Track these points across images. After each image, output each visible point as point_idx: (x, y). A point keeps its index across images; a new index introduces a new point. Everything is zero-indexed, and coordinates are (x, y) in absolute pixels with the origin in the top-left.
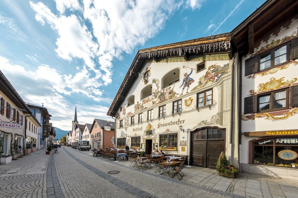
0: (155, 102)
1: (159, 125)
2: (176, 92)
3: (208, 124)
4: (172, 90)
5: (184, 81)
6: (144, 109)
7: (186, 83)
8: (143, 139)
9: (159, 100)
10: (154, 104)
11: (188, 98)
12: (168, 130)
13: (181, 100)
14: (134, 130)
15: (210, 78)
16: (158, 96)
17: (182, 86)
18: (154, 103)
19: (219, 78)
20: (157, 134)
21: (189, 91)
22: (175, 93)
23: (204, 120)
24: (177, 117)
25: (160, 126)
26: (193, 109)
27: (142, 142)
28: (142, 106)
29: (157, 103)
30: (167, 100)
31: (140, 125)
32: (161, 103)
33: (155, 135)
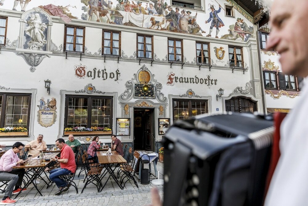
0: (158, 22)
1: (172, 77)
2: (200, 26)
3: (244, 94)
4: (194, 20)
5: (211, 17)
6: (126, 24)
7: (214, 21)
8: (125, 106)
9: (168, 23)
10: (156, 27)
11: (218, 46)
12: (191, 92)
13: (208, 44)
14: (80, 72)
15: (240, 33)
16: (164, 14)
17: (208, 21)
18: (154, 23)
19: (248, 37)
20: (166, 95)
21: (220, 36)
22: (199, 28)
23: (239, 86)
24: (204, 73)
25: (174, 80)
26: (226, 65)
27: (118, 110)
28: (117, 13)
29: (163, 26)
30: (185, 32)
31: (111, 65)
32: (173, 31)
33: (161, 98)
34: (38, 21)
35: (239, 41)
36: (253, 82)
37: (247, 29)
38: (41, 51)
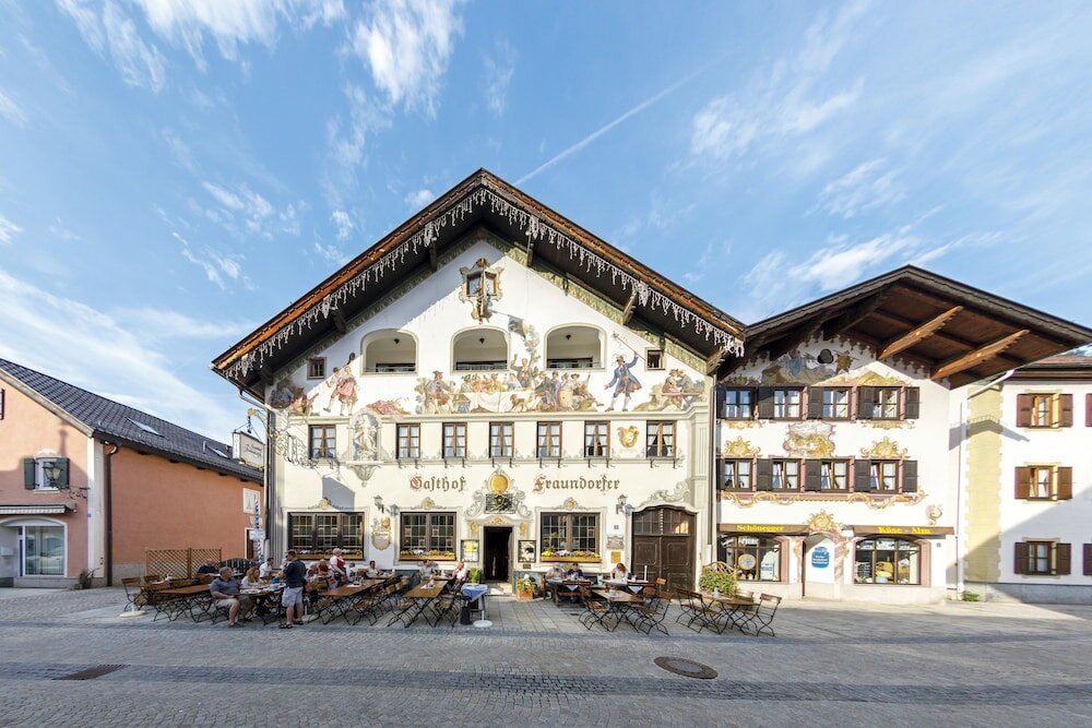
0: (522, 400)
1: (541, 481)
2: (594, 396)
3: (670, 501)
4: (584, 387)
5: (616, 376)
6: (474, 411)
7: (622, 384)
8: (472, 524)
9: (539, 399)
10: (519, 408)
11: (626, 425)
12: (572, 502)
13: (606, 423)
14: (416, 483)
15: (673, 397)
16: (533, 386)
17: (611, 385)
18: (516, 402)
19: (689, 403)
20: (531, 508)
21: (630, 407)
22: (592, 399)
23: (663, 489)
24: (598, 470)
25: (544, 486)
26: (638, 456)
27: (463, 530)
28: (462, 397)
29: (530, 405)
30: (568, 409)
31: (454, 471)
32: (547, 411)
33: (524, 512)
34: (367, 424)
35: (671, 411)
36: (691, 482)
37: (690, 386)
38: (372, 462)
